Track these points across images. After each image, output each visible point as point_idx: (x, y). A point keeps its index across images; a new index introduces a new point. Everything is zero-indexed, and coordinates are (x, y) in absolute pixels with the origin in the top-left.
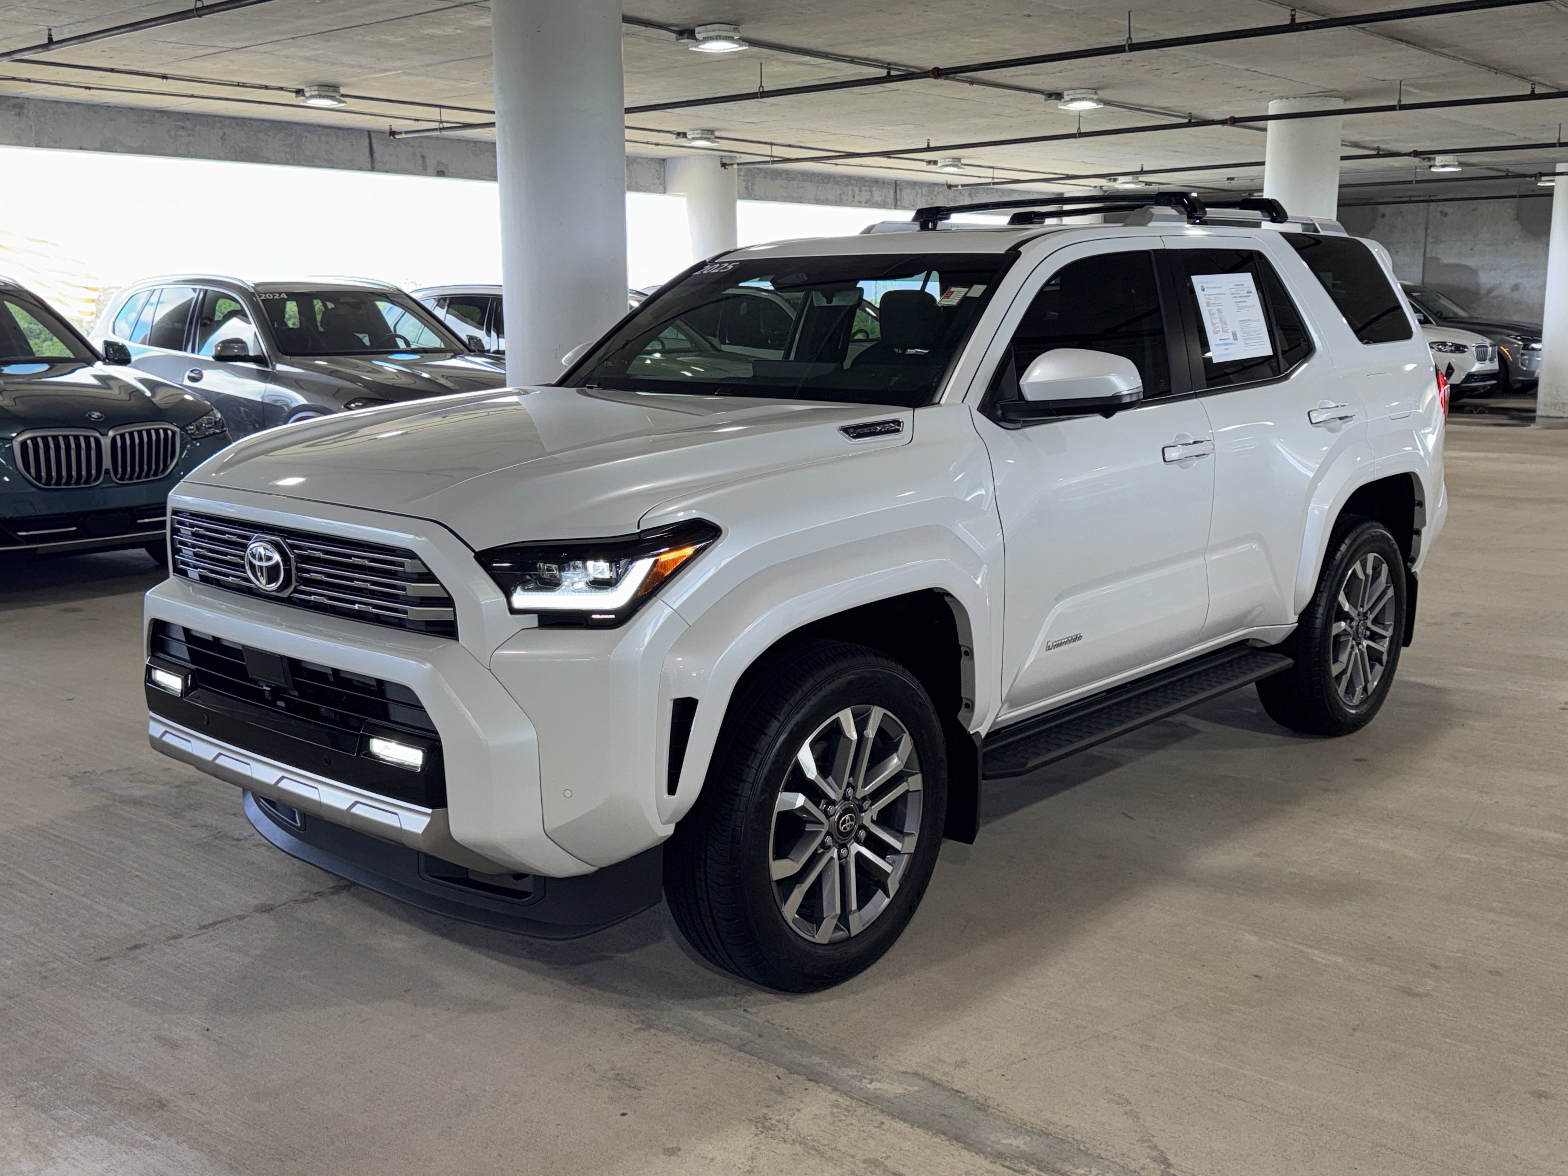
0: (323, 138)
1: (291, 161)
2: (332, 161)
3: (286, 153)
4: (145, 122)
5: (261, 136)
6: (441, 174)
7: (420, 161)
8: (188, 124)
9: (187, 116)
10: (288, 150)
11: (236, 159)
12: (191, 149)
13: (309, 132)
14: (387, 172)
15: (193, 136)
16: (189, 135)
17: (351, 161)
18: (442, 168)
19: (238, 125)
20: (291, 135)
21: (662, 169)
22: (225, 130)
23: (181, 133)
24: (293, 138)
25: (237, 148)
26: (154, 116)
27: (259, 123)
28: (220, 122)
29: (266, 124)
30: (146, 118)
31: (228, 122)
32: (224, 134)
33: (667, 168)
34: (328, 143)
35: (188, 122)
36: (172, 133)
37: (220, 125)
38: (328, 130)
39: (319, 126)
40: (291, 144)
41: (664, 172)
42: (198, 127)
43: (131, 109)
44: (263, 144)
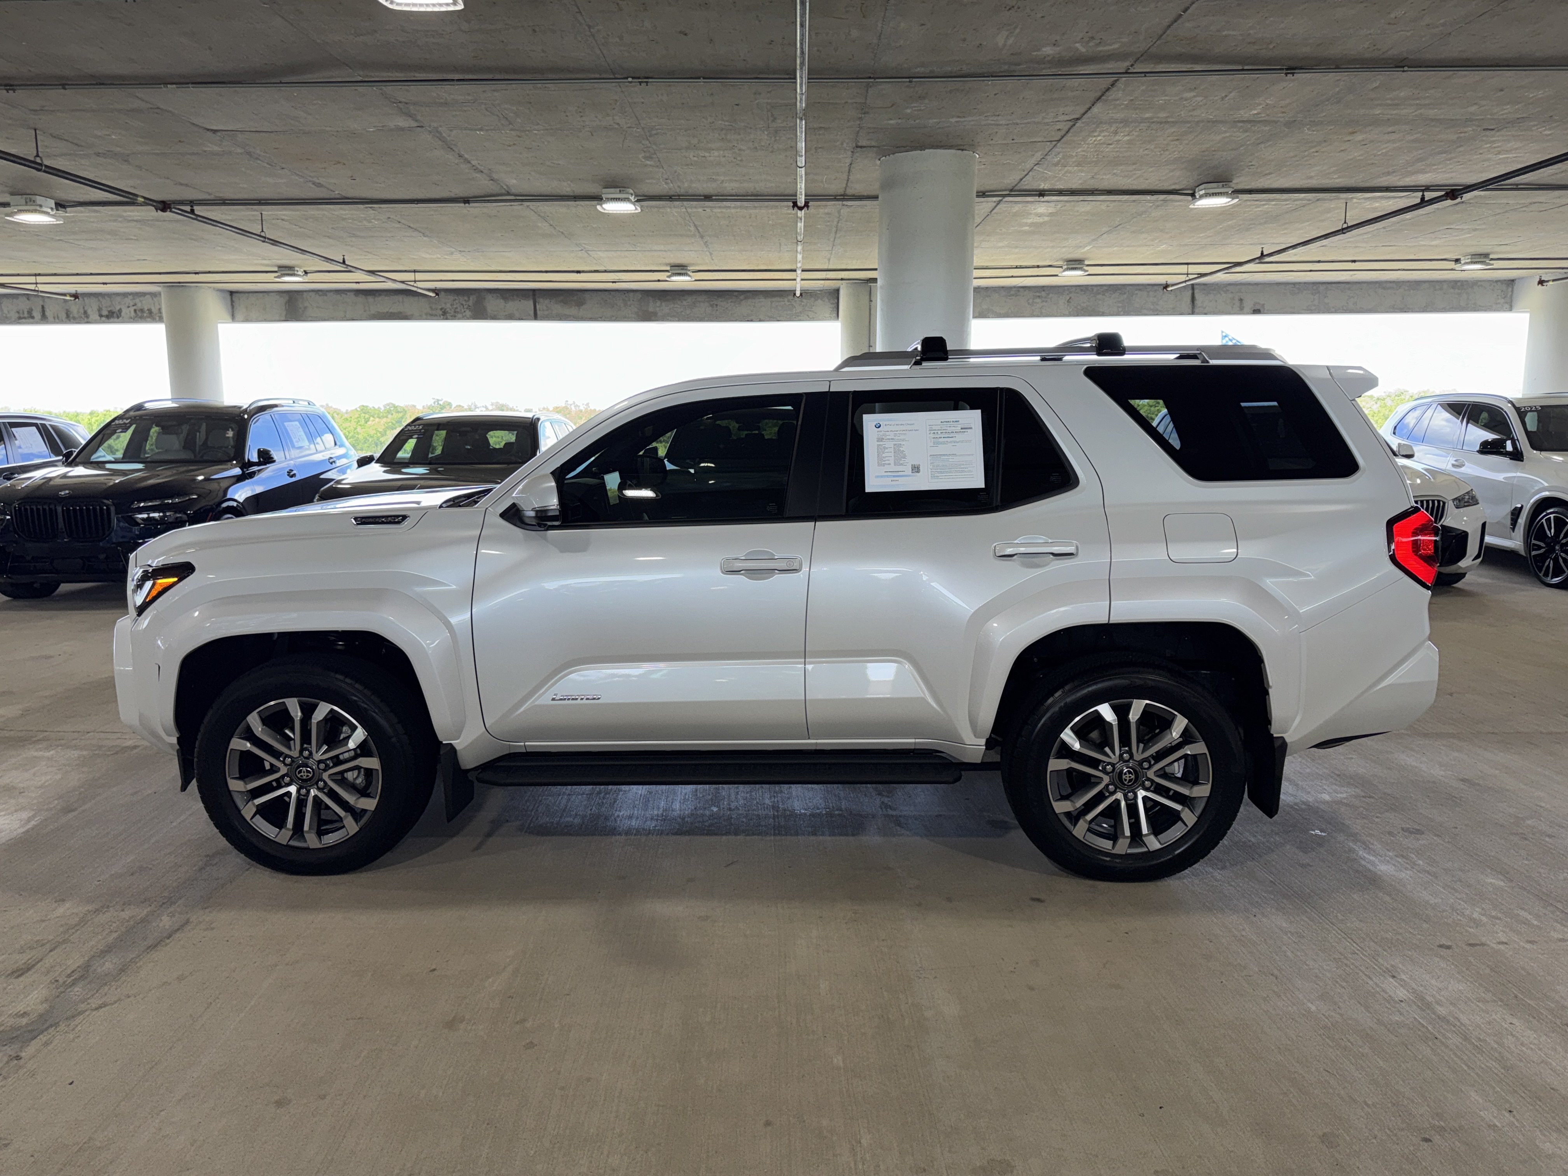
0: (1151, 293)
1: (1122, 313)
2: (1157, 310)
3: (1118, 307)
4: (1013, 295)
5: (1100, 297)
6: (1256, 312)
7: (1237, 303)
8: (1043, 294)
9: (1043, 288)
10: (1120, 305)
11: (1077, 314)
12: (1044, 311)
13: (1140, 290)
14: (1206, 314)
15: (1046, 301)
16: (1043, 301)
17: (1173, 308)
18: (1258, 307)
19: (1082, 290)
20: (1125, 293)
21: (1510, 289)
22: (1071, 295)
23: (1038, 300)
24: (1125, 296)
25: (1079, 307)
26: (1019, 291)
27: (1099, 288)
28: (1068, 289)
29: (1105, 288)
30: (1012, 293)
31: (1074, 289)
32: (1070, 298)
33: (1515, 287)
34: (1155, 297)
35: (1043, 293)
36: (1031, 301)
37: (1067, 292)
38: (1156, 287)
39: (1149, 285)
40: (1123, 300)
41: (1512, 291)
42: (1051, 295)
43: (1003, 287)
44: (1100, 302)
